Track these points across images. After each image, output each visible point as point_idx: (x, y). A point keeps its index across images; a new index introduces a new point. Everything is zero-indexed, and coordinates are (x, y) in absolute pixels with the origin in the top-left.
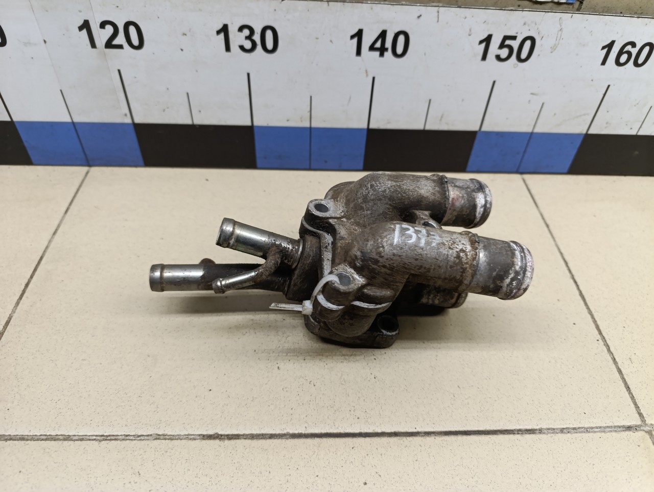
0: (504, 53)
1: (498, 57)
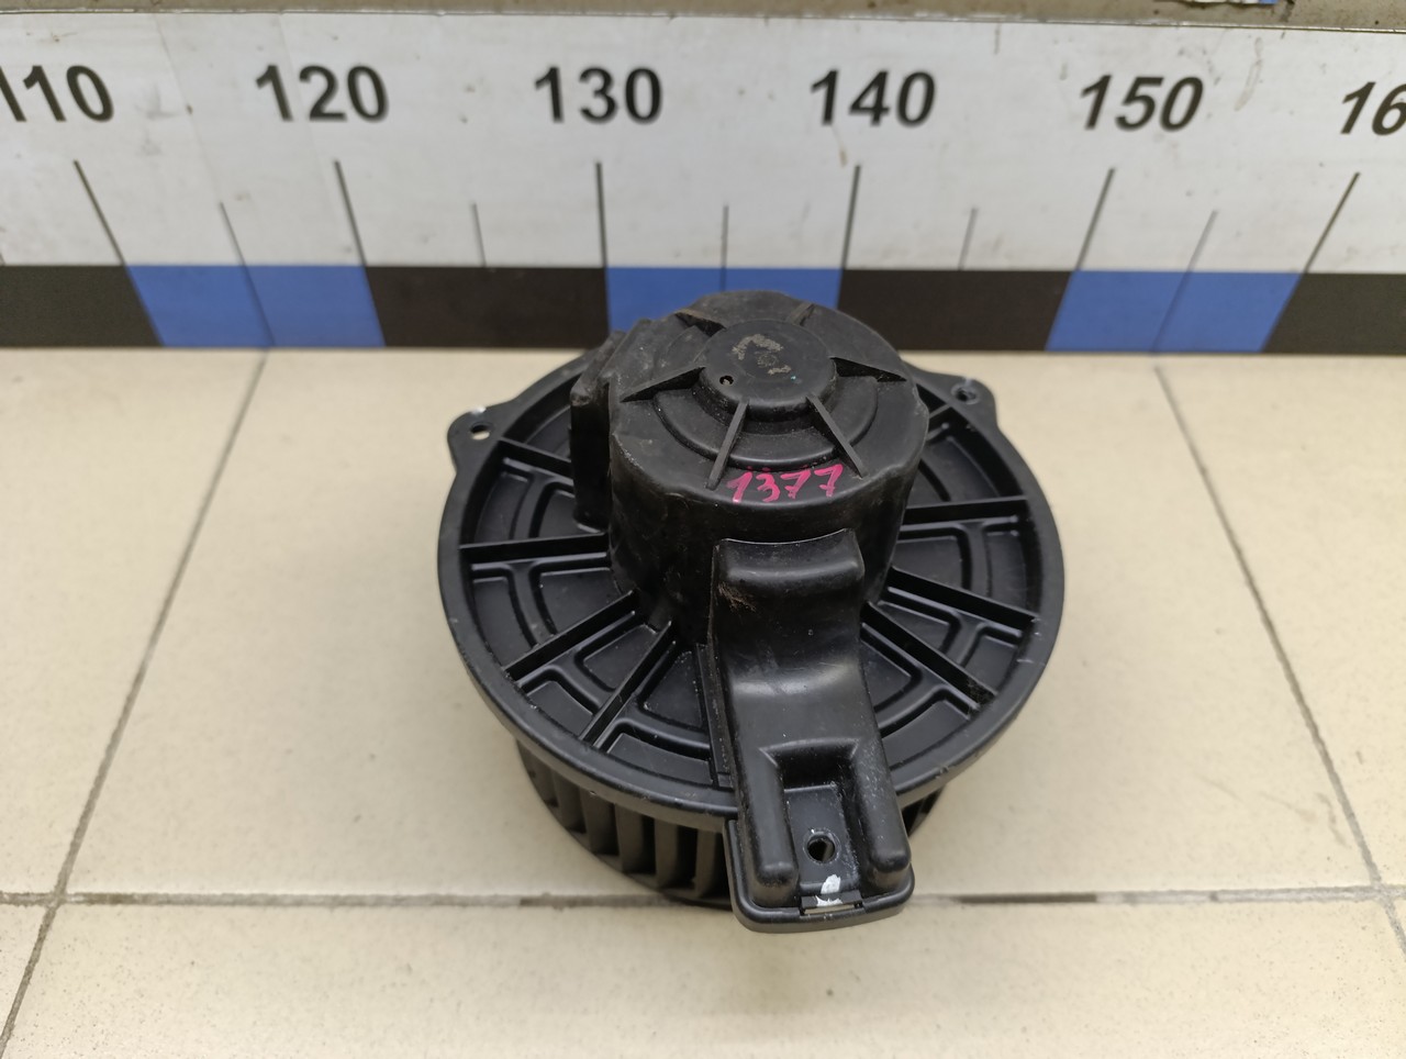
0: (1136, 111)
1: (1122, 122)
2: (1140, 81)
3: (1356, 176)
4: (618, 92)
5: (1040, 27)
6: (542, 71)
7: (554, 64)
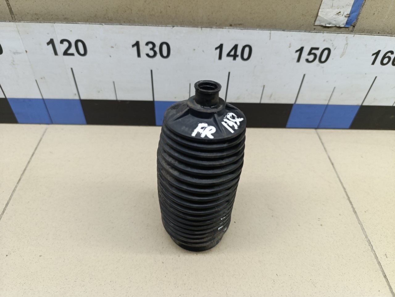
0: (311, 58)
1: (307, 61)
2: (312, 49)
3: (376, 77)
4: (157, 49)
5: (283, 32)
6: (134, 42)
7: (138, 40)
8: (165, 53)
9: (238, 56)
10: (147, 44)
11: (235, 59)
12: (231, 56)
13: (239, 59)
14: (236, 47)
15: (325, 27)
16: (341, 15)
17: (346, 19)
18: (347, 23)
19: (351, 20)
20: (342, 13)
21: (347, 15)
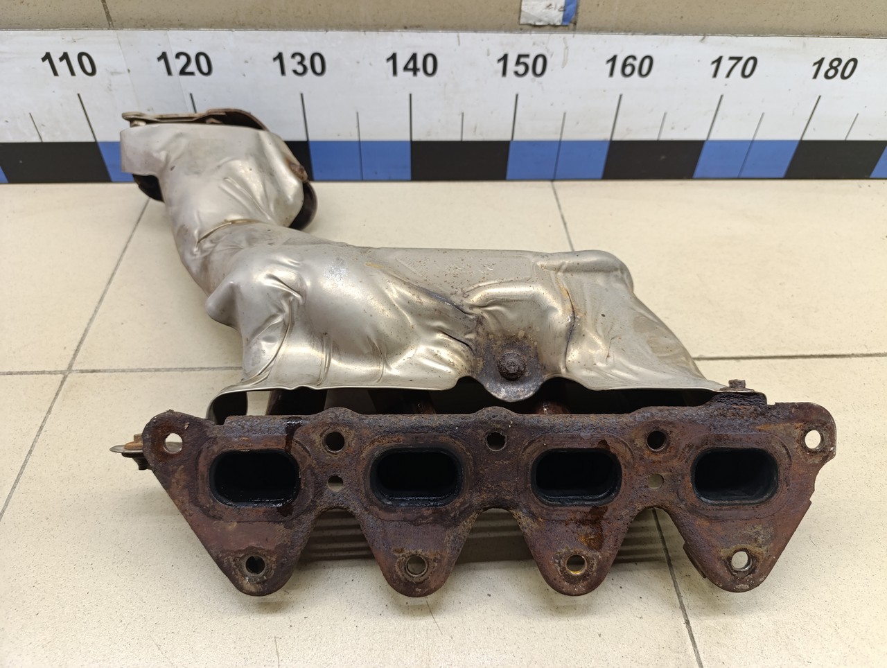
0: (521, 69)
1: (516, 73)
2: (520, 56)
3: (621, 96)
4: (307, 63)
5: (475, 34)
6: (276, 54)
7: (280, 51)
8: (318, 68)
9: (418, 70)
10: (293, 56)
11: (415, 74)
12: (410, 70)
13: (421, 73)
14: (414, 57)
15: (535, 26)
16: (553, 9)
17: (561, 15)
18: (564, 19)
19: (568, 14)
20: (553, 6)
21: (561, 8)
